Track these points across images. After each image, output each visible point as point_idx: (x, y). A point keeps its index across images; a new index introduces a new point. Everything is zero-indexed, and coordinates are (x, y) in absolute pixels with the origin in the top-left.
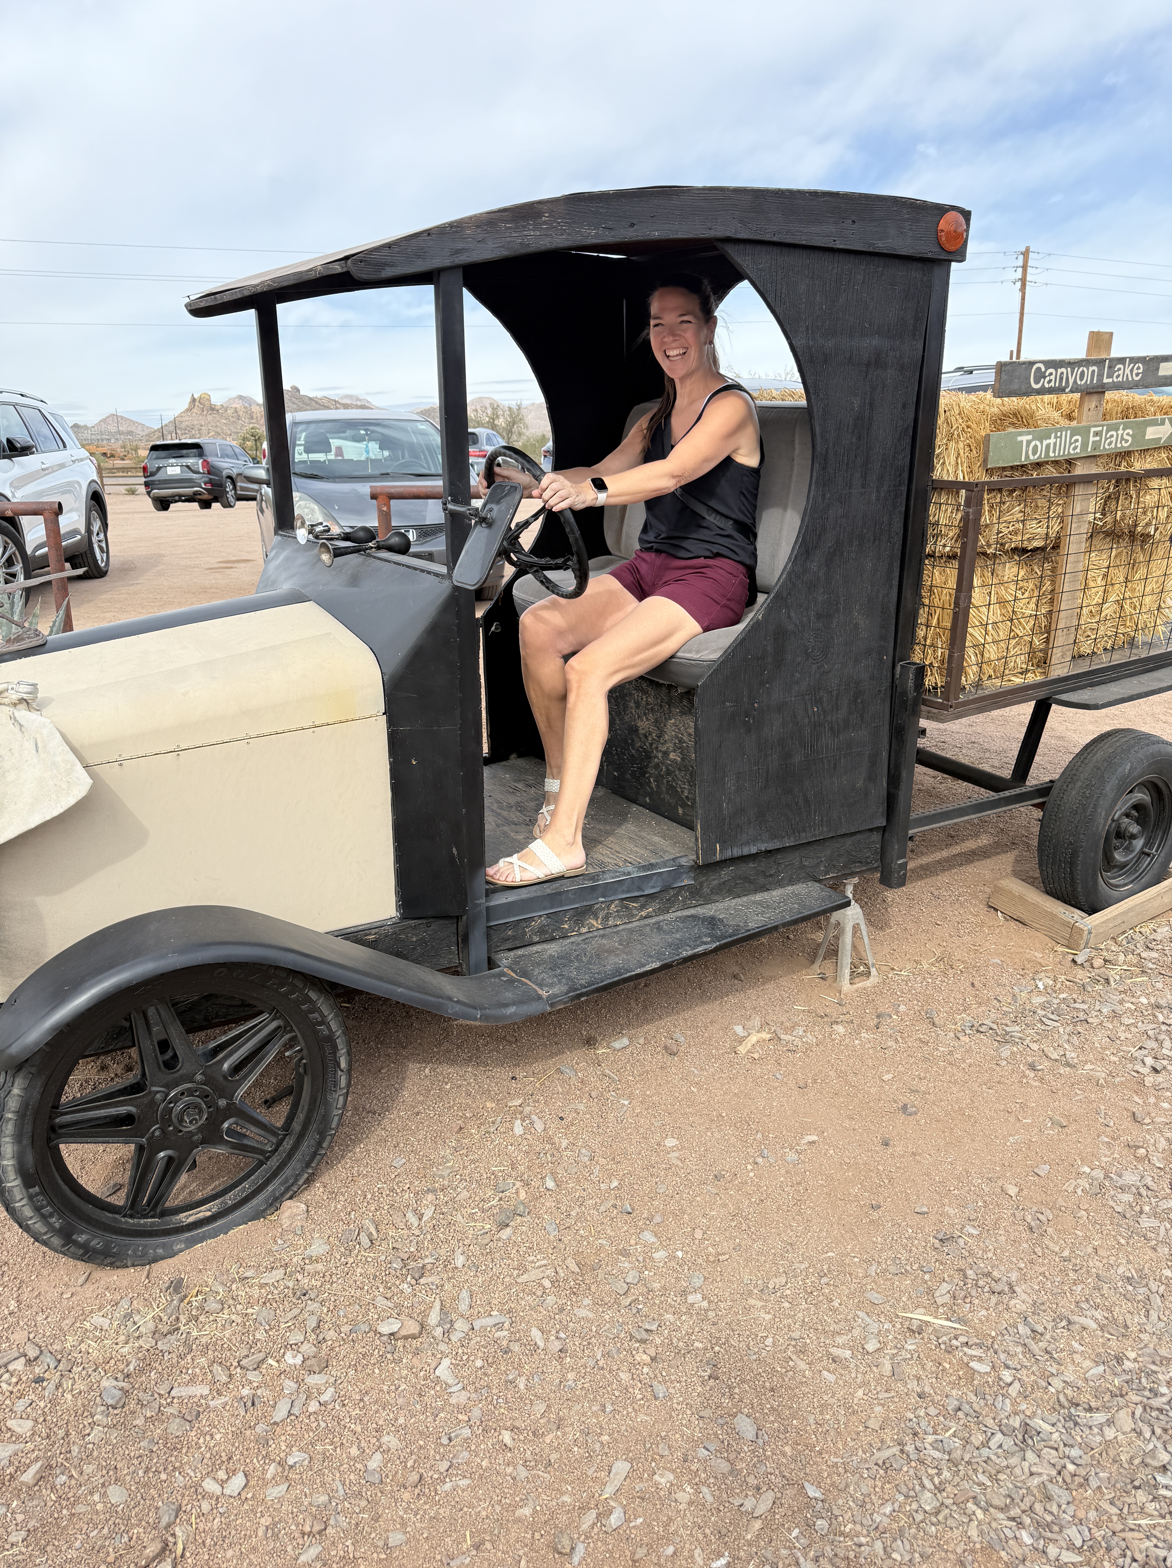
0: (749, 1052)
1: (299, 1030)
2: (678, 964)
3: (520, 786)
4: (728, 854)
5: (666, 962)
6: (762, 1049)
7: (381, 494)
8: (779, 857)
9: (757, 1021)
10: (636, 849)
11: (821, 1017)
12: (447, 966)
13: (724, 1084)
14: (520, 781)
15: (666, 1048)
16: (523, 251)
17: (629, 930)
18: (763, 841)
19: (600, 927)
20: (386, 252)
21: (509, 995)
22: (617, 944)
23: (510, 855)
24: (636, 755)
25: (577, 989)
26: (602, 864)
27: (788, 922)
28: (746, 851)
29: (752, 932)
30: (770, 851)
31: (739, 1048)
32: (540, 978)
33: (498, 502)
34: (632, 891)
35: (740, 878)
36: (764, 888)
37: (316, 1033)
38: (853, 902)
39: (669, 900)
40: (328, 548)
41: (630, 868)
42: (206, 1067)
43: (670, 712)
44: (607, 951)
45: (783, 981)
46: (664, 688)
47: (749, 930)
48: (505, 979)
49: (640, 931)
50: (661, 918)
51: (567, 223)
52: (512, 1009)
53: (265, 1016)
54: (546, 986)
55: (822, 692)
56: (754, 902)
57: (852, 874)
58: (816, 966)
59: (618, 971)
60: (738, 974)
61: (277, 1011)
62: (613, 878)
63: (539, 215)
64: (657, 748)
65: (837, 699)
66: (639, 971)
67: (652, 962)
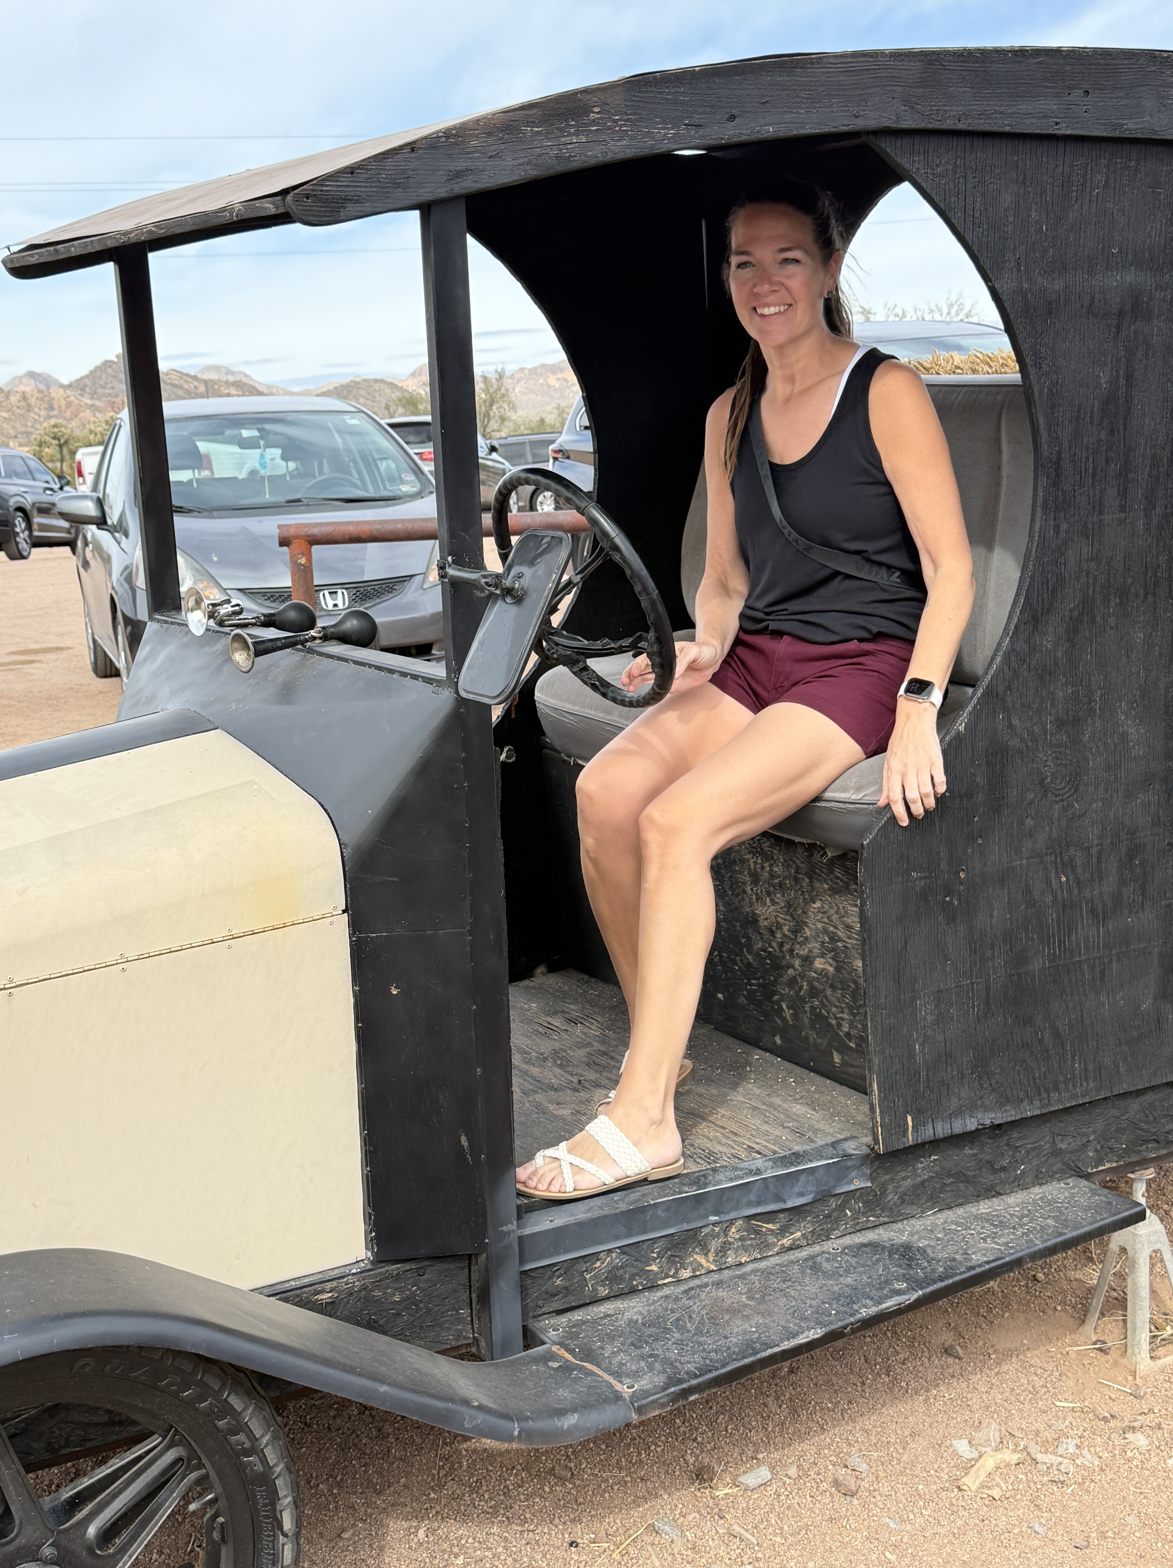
0: (983, 1486)
1: (213, 1464)
2: (853, 1331)
3: (557, 1022)
4: (928, 1133)
5: (832, 1327)
6: (1006, 1482)
7: (297, 537)
8: (1015, 1135)
9: (993, 1432)
10: (765, 1127)
11: (1105, 1419)
12: (454, 1344)
13: (944, 1546)
14: (555, 1013)
15: (836, 1483)
16: (560, 168)
17: (763, 1271)
18: (986, 1109)
19: (713, 1267)
20: (346, 180)
21: (564, 1394)
22: (744, 1298)
23: (553, 1143)
24: (755, 964)
25: (680, 1381)
26: (710, 1156)
27: (1040, 1251)
28: (958, 1127)
29: (978, 1270)
30: (999, 1126)
31: (965, 1480)
32: (616, 1361)
33: (532, 563)
34: (766, 1203)
35: (950, 1175)
36: (992, 1192)
37: (241, 1468)
38: (1148, 1212)
39: (829, 1216)
40: (245, 642)
41: (760, 1163)
42: (59, 1532)
43: (813, 889)
44: (728, 1311)
45: (1033, 1358)
46: (800, 850)
47: (973, 1268)
48: (556, 1365)
49: (782, 1273)
50: (817, 1248)
51: (627, 120)
52: (572, 1420)
53: (155, 1440)
54: (628, 1376)
55: (1072, 849)
56: (977, 1217)
57: (1143, 1163)
58: (1089, 1327)
59: (749, 1347)
60: (952, 1347)
61: (177, 1432)
62: (732, 1180)
63: (586, 110)
64: (791, 951)
65: (1099, 861)
66: (787, 1345)
67: (809, 1329)
